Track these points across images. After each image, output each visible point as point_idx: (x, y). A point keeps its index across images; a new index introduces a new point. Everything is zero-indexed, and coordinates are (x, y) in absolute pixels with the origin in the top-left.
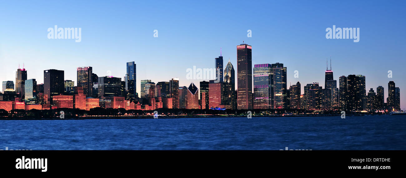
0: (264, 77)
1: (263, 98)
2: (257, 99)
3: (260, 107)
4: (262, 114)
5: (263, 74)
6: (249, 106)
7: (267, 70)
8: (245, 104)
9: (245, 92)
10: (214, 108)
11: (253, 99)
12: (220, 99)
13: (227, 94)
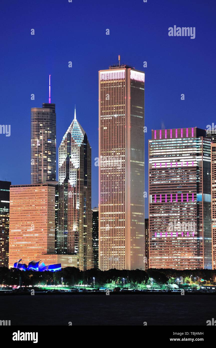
0: (182, 168)
1: (179, 236)
2: (160, 238)
3: (170, 262)
4: (174, 286)
5: (179, 160)
6: (135, 258)
7: (192, 147)
8: (123, 253)
9: (123, 216)
10: (24, 266)
11: (147, 236)
12: (45, 235)
13: (66, 222)
